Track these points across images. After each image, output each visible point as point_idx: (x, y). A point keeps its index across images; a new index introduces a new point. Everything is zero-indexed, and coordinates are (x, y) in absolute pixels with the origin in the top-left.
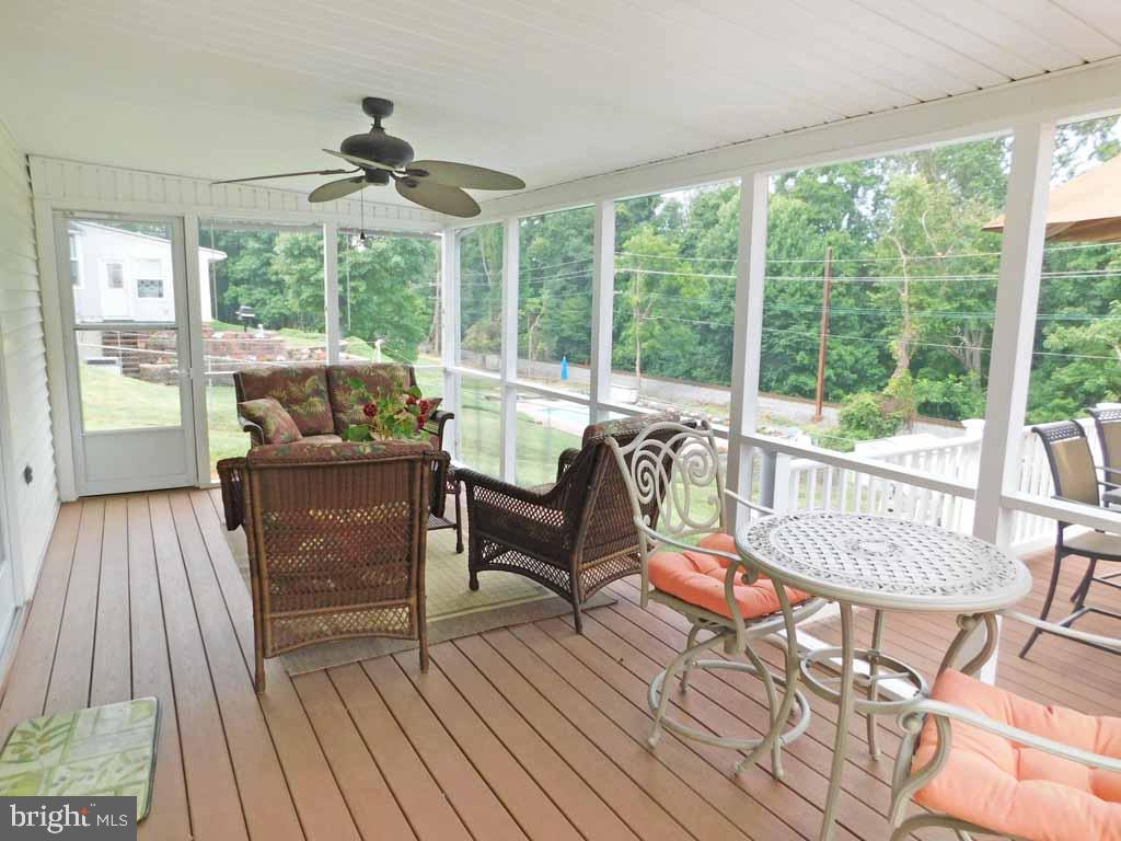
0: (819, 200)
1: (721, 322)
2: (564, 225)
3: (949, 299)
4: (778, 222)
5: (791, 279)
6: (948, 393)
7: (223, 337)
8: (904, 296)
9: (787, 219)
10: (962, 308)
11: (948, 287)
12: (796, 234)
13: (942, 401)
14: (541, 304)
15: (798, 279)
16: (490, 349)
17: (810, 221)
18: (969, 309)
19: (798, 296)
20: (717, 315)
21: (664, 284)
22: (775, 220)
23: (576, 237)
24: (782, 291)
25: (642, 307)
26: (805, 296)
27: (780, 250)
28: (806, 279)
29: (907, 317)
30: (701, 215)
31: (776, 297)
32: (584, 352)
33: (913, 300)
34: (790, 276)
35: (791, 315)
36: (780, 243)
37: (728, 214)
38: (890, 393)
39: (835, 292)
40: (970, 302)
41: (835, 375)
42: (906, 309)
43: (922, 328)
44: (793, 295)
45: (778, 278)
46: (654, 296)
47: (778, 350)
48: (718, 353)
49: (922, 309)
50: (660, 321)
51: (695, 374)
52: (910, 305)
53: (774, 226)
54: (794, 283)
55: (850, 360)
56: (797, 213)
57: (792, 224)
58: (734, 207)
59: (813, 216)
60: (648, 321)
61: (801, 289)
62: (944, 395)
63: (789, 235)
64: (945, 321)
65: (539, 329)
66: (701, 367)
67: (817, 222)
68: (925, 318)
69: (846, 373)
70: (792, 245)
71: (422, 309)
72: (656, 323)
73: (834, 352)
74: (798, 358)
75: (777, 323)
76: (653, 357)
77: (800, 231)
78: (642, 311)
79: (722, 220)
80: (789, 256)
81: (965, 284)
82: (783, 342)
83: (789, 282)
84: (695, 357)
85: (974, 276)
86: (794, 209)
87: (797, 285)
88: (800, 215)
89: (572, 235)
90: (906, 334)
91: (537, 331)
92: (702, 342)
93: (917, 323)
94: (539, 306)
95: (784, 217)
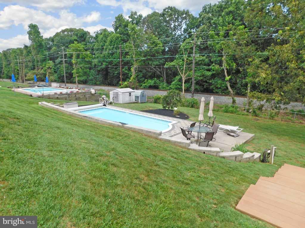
1: (101, 68)
2: (59, 42)
4: (113, 40)
6: (155, 83)
8: (134, 56)
12: (118, 43)
13: (153, 85)
21: (81, 57)
23: (63, 46)
25: (76, 64)
29: (135, 62)
38: (131, 81)
43: (139, 64)
46: (79, 61)
48: (102, 77)
51: (97, 83)
53: (112, 41)
56: (118, 38)
57: (116, 41)
58: (102, 36)
59: (122, 39)
60: (78, 68)
62: (154, 84)
63: (116, 43)
73: (129, 74)
76: (87, 80)
82: (116, 72)
84: (97, 79)
86: (117, 37)
89: (61, 46)
90: (135, 66)
91: (49, 73)
92: (98, 74)
93: (137, 63)
94: (50, 66)
95: (114, 39)
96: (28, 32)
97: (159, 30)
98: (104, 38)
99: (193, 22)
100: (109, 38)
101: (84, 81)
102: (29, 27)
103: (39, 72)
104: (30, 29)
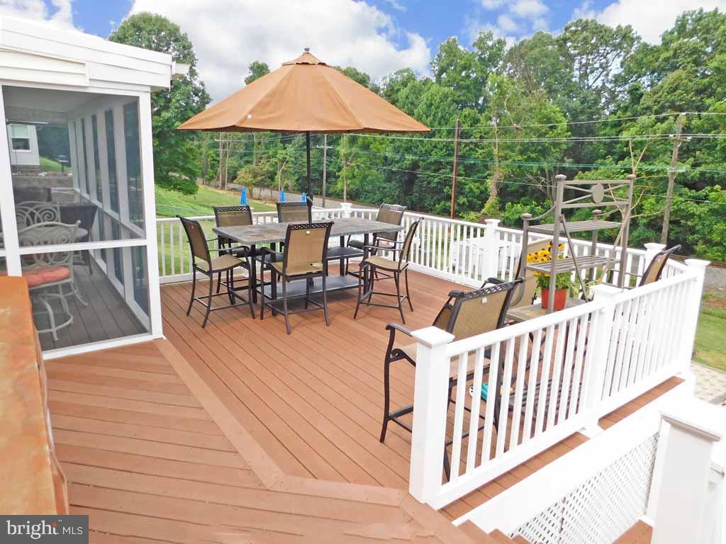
0: (459, 88)
1: (399, 168)
3: (522, 153)
4: (433, 102)
5: (440, 140)
7: (46, 175)
8: (495, 151)
9: (439, 100)
10: (529, 159)
11: (521, 145)
12: (444, 110)
14: (286, 154)
15: (445, 140)
16: (254, 184)
17: (454, 101)
18: (534, 160)
19: (444, 150)
20: (397, 162)
21: (360, 141)
22: (431, 100)
24: (436, 147)
25: (347, 157)
26: (449, 150)
27: (434, 120)
28: (449, 140)
29: (497, 164)
30: (389, 96)
31: (432, 151)
32: (318, 186)
33: (502, 154)
34: (440, 137)
35: (441, 163)
36: (434, 115)
37: (404, 96)
38: (485, 212)
39: (468, 148)
40: (533, 155)
41: (468, 202)
42: (496, 159)
43: (507, 171)
44: (441, 150)
45: (433, 139)
46: (354, 149)
47: (433, 185)
48: (399, 187)
49: (507, 159)
50: (358, 166)
52: (499, 157)
53: (431, 105)
54: (442, 142)
55: (477, 191)
56: (446, 96)
57: (442, 103)
58: (408, 91)
59: (456, 98)
60: (352, 167)
61: (447, 146)
63: (440, 110)
64: (519, 167)
65: (286, 171)
66: (388, 197)
67: (457, 102)
68: (508, 165)
69: (475, 200)
70: (442, 117)
71: (213, 157)
72: (356, 167)
73: (467, 187)
74: (445, 190)
75: (433, 168)
76: (361, 190)
77: (447, 108)
78: (347, 160)
79: (400, 100)
80: (440, 124)
81: (530, 144)
82: (436, 180)
83: (439, 142)
84: (385, 190)
85: (534, 139)
86: (444, 93)
87: (444, 143)
88: (448, 98)
90: (497, 175)
91: (284, 172)
92: (389, 180)
93: (503, 168)
94: (285, 156)
95: (437, 99)
96: (247, 79)
97: (552, 80)
98: (412, 97)
99: (645, 60)
100: (424, 97)
101: (354, 194)
102: (252, 68)
103: (261, 169)
104: (252, 74)
